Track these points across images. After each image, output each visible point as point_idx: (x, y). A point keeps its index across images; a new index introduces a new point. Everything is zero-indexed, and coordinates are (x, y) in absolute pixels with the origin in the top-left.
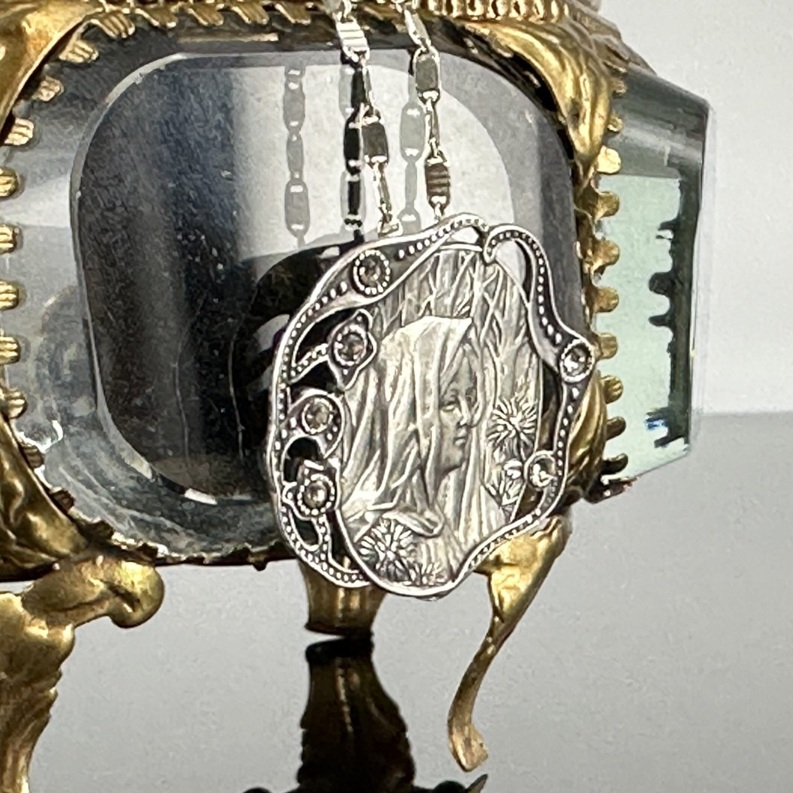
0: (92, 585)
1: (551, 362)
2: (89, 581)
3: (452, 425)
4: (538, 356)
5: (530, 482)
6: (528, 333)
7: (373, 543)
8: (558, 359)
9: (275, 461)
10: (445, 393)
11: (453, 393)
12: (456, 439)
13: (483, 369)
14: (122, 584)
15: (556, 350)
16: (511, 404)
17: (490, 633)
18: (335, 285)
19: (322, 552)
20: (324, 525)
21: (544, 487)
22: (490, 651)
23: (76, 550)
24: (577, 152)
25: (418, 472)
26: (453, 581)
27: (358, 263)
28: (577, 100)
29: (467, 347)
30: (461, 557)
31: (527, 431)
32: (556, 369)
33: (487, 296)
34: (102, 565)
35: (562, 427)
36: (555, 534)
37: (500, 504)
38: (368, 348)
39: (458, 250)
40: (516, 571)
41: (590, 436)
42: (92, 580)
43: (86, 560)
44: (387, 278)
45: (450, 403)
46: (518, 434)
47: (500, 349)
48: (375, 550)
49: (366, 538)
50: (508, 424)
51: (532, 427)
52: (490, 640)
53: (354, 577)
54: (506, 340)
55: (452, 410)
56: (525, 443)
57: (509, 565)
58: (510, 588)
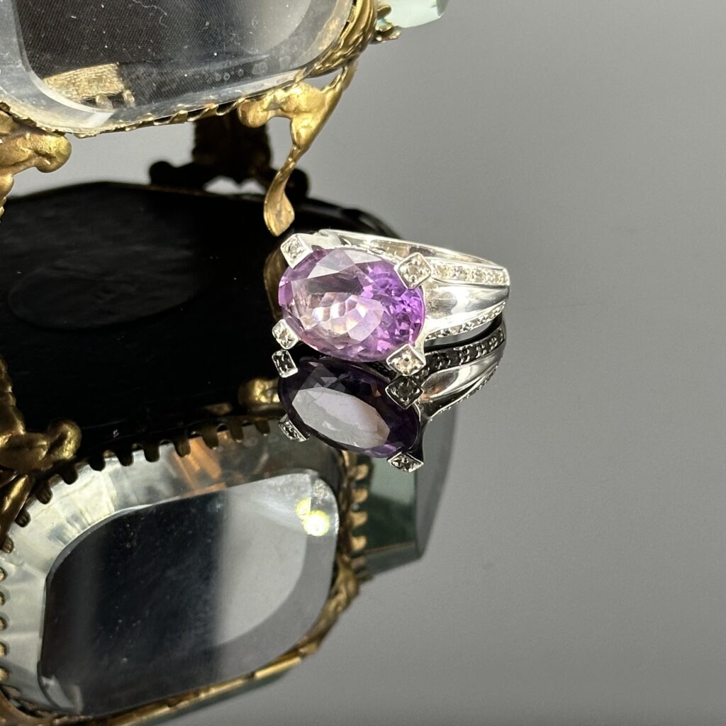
0: (24, 151)
2: (21, 150)
14: (43, 149)
17: (291, 156)
22: (291, 166)
23: (13, 130)
34: (30, 139)
36: (338, 87)
40: (309, 116)
41: (362, 25)
42: (23, 149)
43: (19, 137)
52: (290, 160)
57: (305, 112)
58: (305, 127)
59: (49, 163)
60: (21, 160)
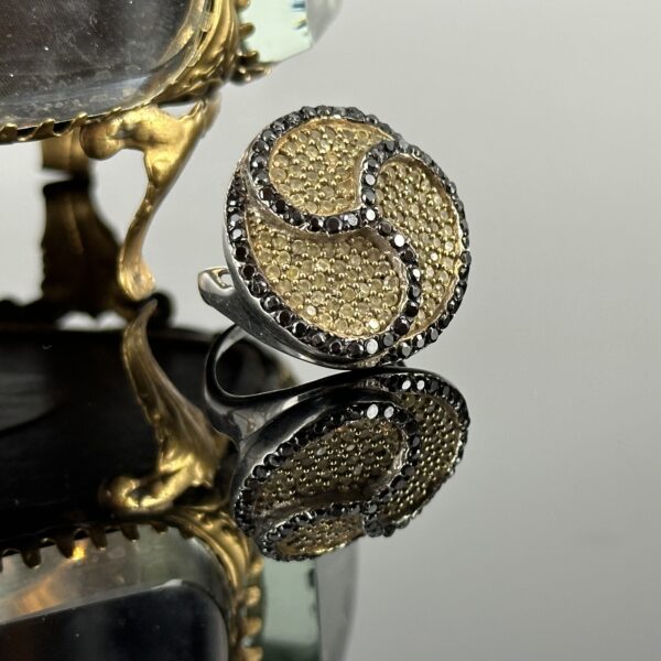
17: (147, 197)
22: (148, 209)
36: (199, 117)
41: (222, 39)
52: (147, 201)
57: (162, 143)
58: (161, 161)
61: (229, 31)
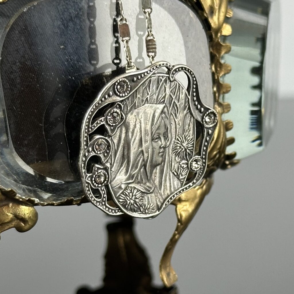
0: (8, 215)
1: (199, 119)
2: (6, 214)
3: (158, 147)
4: (194, 118)
5: (191, 169)
6: (189, 108)
7: (125, 197)
8: (203, 118)
9: (83, 165)
10: (154, 134)
11: (158, 135)
12: (160, 153)
13: (171, 124)
14: (20, 214)
15: (201, 115)
16: (182, 137)
17: (177, 230)
18: (107, 93)
19: (103, 201)
20: (104, 190)
21: (197, 171)
22: (177, 237)
23: (1, 201)
24: (212, 28)
25: (143, 167)
26: (159, 211)
27: (117, 84)
28: (213, 6)
29: (163, 115)
30: (162, 201)
31: (189, 148)
32: (202, 122)
33: (171, 94)
34: (12, 207)
35: (205, 146)
36: (204, 187)
37: (178, 178)
38: (121, 118)
39: (159, 76)
40: (187, 203)
41: (219, 146)
42: (8, 213)
43: (5, 205)
44: (129, 89)
45: (156, 139)
46: (186, 150)
47: (178, 115)
48: (125, 200)
49: (122, 195)
50: (181, 146)
51: (192, 146)
52: (176, 232)
53: (117, 211)
54: (180, 112)
55: (158, 141)
56: (189, 153)
57: (185, 201)
58: (185, 211)
59: (23, 225)
60: (6, 221)
61: (222, 141)
